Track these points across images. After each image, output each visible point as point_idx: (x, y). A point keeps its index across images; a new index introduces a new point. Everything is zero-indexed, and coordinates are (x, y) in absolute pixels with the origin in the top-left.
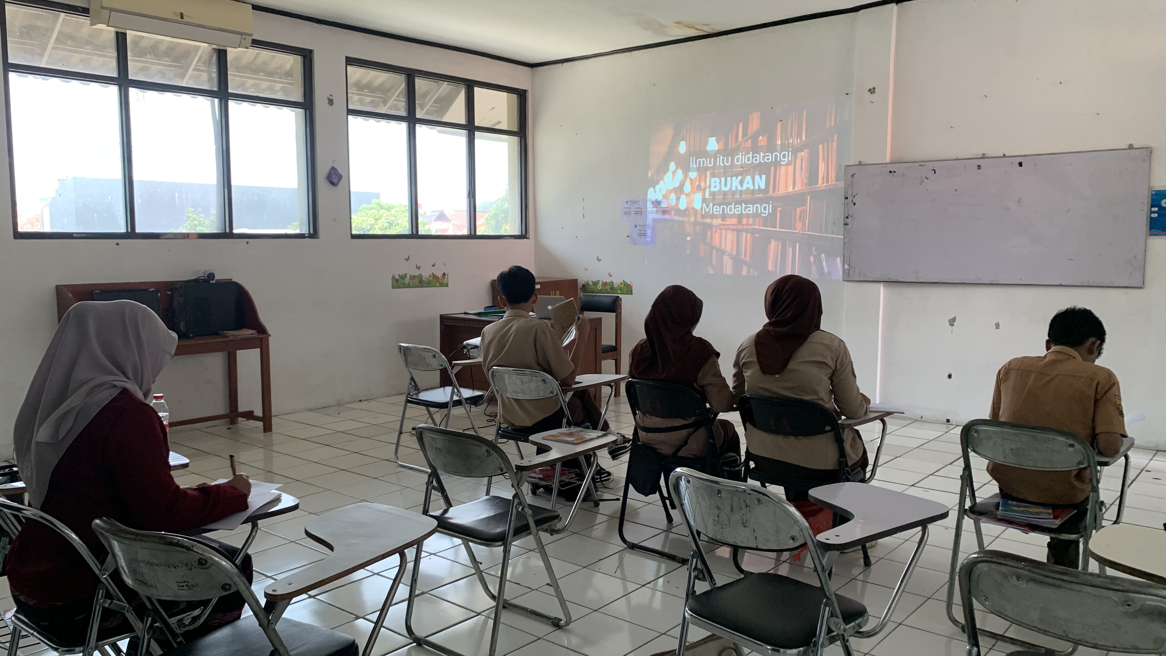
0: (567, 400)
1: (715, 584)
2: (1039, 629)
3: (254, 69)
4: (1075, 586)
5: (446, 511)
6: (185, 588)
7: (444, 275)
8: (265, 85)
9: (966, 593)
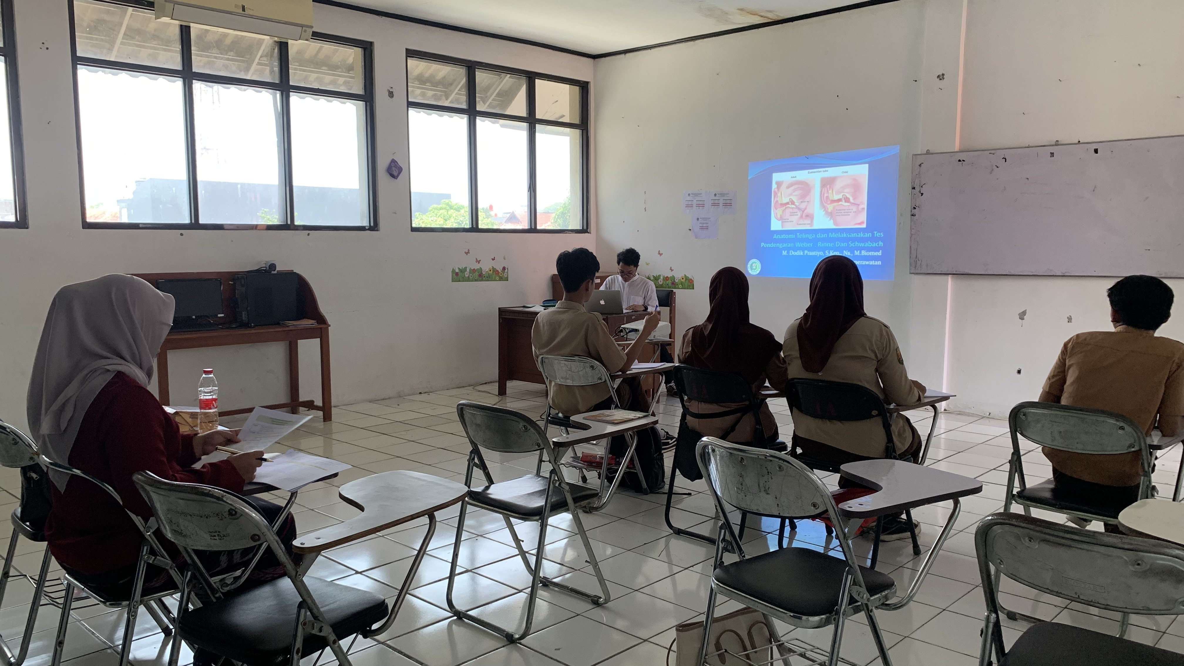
0: (616, 386)
1: (744, 556)
2: (1052, 591)
3: (316, 63)
4: (1085, 546)
5: (487, 488)
6: (217, 538)
7: (504, 268)
8: (328, 78)
9: (983, 559)
